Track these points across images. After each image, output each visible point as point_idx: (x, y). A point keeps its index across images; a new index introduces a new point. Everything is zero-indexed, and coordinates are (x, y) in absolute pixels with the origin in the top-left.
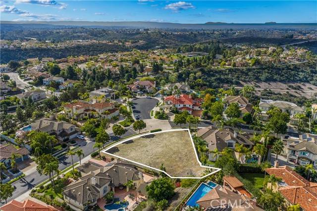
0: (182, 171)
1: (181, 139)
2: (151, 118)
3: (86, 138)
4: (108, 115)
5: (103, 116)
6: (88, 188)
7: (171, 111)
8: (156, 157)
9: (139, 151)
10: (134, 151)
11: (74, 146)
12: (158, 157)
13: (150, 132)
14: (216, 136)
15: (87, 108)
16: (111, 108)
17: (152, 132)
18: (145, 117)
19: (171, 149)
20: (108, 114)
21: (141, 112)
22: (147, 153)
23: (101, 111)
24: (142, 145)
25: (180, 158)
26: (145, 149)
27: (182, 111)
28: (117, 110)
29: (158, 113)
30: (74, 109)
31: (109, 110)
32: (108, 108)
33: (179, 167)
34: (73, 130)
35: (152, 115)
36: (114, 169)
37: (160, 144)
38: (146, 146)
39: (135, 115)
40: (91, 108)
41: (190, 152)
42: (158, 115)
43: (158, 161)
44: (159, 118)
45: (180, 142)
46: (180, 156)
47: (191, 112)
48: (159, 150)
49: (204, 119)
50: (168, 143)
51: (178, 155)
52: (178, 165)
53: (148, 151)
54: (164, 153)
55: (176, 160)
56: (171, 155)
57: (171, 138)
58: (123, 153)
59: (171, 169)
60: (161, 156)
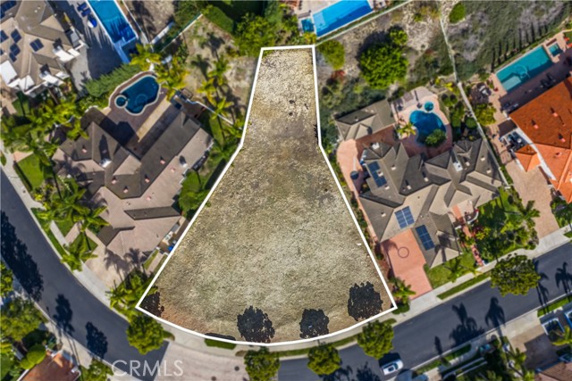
1: (199, 259)
8: (298, 218)
9: (314, 263)
10: (322, 270)
12: (293, 217)
13: (236, 349)
19: (249, 229)
22: (303, 244)
25: (256, 186)
26: (298, 265)
36: (409, 187)
37: (256, 269)
38: (290, 274)
41: (223, 194)
45: (208, 251)
46: (252, 193)
48: (272, 243)
50: (239, 259)
51: (252, 200)
52: (277, 166)
53: (299, 250)
54: (272, 223)
55: (267, 184)
56: (266, 208)
57: (213, 282)
58: (348, 276)
59: (296, 162)
60: (285, 217)
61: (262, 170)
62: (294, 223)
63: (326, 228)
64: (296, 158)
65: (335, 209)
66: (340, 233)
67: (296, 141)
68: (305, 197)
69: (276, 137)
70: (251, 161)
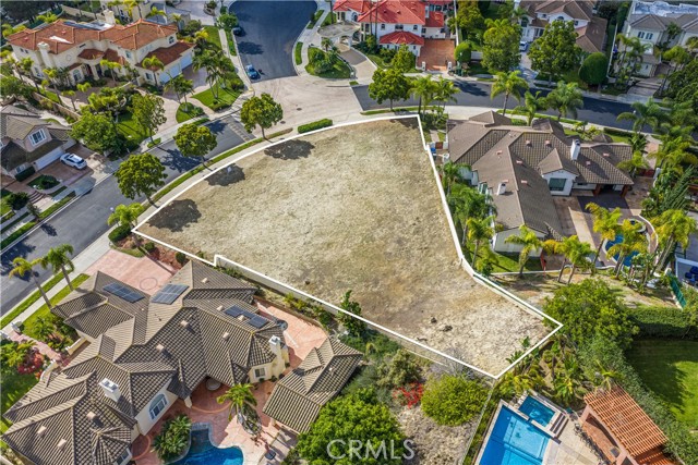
0: (409, 297)
1: (397, 161)
2: (295, 74)
3: (92, 164)
4: (160, 71)
5: (143, 72)
6: (91, 415)
7: (357, 47)
8: (321, 240)
9: (266, 215)
10: (251, 215)
11: (53, 195)
12: (328, 239)
13: (295, 130)
14: (514, 157)
15: (88, 46)
16: (165, 43)
17: (302, 130)
18: (278, 69)
19: (370, 205)
20: (158, 67)
21: (263, 48)
22: (293, 223)
23: (132, 55)
24: (273, 191)
25: (399, 242)
26: (284, 205)
27: (392, 47)
28: (186, 47)
29: (317, 57)
30: (44, 53)
31: (159, 52)
32: (155, 45)
33: (399, 281)
34: (45, 138)
35: (299, 62)
36: (184, 323)
37: (330, 181)
38: (287, 195)
39: (245, 62)
40: (100, 46)
41: (430, 215)
42: (319, 64)
43: (329, 256)
44: (321, 74)
45: (394, 171)
46: (398, 233)
47: (418, 48)
48: (331, 208)
49: (458, 72)
50: (355, 179)
51: (392, 228)
52: (394, 273)
53: (294, 216)
54: (348, 223)
55: (388, 250)
56: (368, 230)
57: (365, 155)
58: (213, 224)
59: (375, 290)
60: (337, 234)
61: (409, 259)
62: (321, 234)
63: (276, 250)
64: (378, 293)
65: (279, 272)
66: (254, 254)
67: (397, 309)
68: (330, 263)
69: (427, 297)
70: (432, 259)
